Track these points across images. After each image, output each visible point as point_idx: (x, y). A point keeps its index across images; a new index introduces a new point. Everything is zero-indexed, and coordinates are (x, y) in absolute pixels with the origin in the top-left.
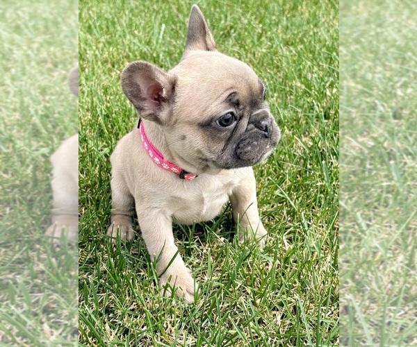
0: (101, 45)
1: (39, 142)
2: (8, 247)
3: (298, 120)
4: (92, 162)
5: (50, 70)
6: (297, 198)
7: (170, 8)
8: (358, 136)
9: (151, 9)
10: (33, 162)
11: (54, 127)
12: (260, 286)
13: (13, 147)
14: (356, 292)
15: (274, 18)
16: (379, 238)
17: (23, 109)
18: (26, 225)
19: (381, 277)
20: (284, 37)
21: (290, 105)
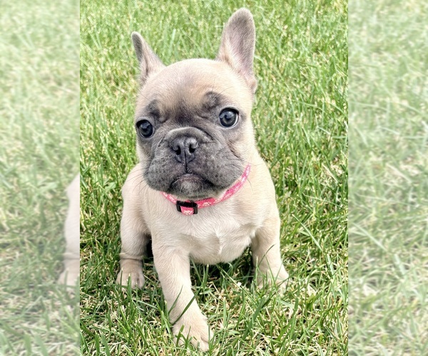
0: (102, 60)
1: (45, 175)
2: (21, 293)
3: (326, 144)
4: (98, 199)
5: (53, 89)
6: (323, 237)
7: (180, 8)
8: (401, 162)
9: (159, 11)
10: (40, 200)
11: (61, 157)
12: (279, 334)
13: (18, 181)
14: (389, 340)
15: (301, 16)
16: (417, 281)
17: (26, 137)
18: (37, 270)
19: (416, 325)
20: (314, 40)
21: (317, 127)
